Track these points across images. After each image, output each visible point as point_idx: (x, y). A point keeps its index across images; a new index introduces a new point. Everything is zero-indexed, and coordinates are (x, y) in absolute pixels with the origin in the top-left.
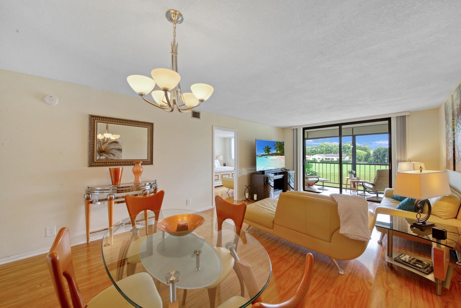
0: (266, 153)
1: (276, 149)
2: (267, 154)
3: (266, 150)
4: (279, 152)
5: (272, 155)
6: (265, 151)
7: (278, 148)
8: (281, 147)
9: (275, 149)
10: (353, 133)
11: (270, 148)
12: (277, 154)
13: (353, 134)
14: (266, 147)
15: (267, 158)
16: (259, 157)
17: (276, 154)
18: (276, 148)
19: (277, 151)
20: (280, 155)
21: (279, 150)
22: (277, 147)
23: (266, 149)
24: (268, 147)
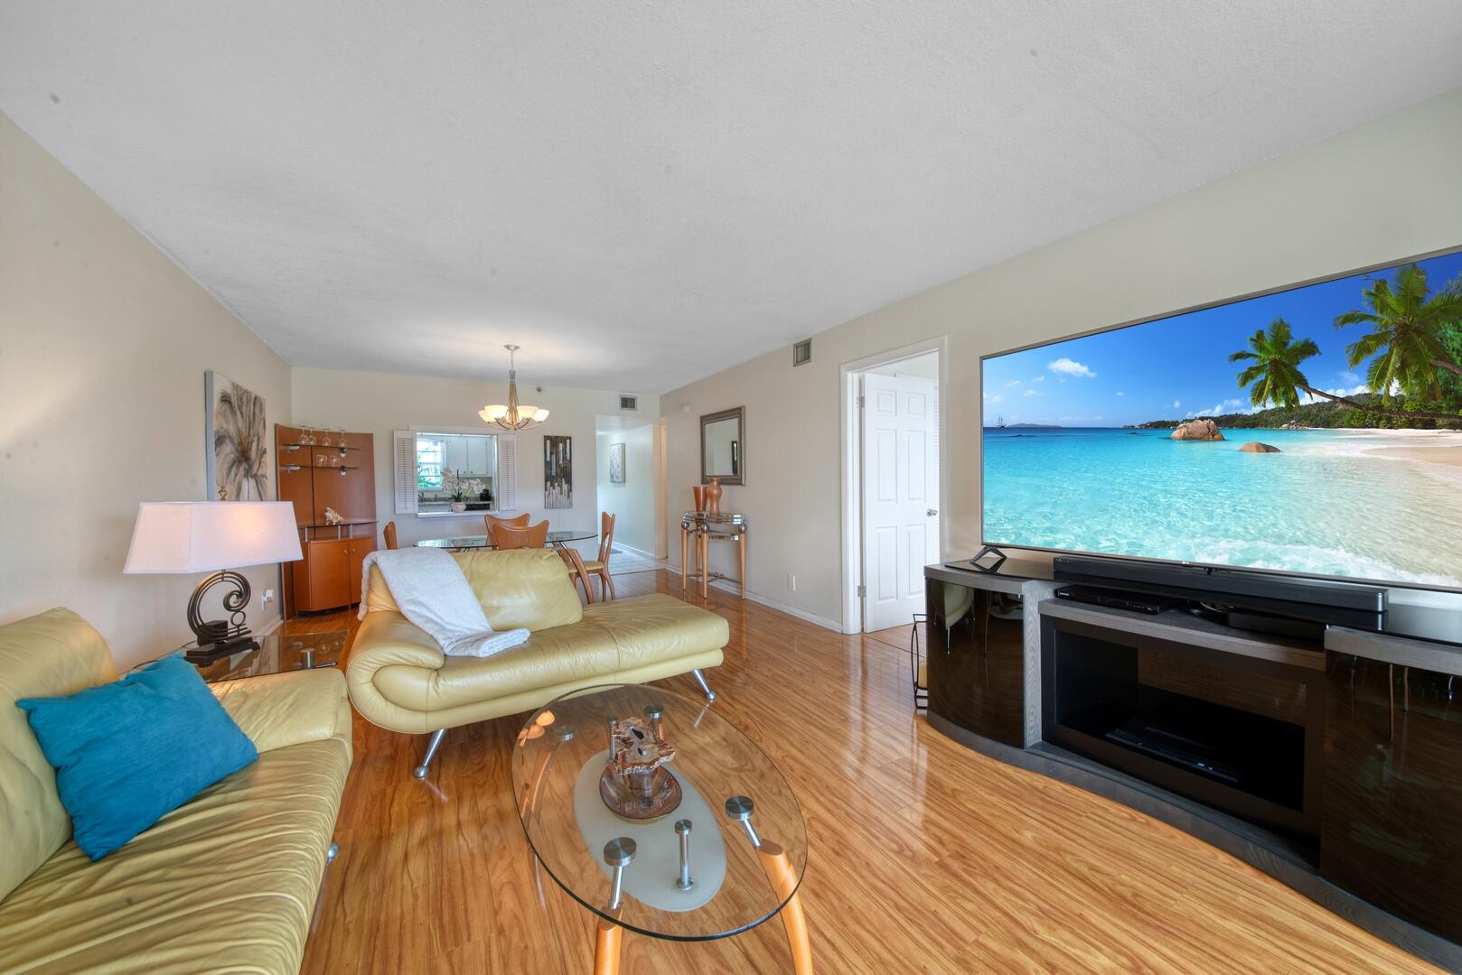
0: (1258, 396)
1: (1367, 361)
2: (1270, 405)
3: (1259, 369)
4: (1395, 388)
5: (1326, 418)
6: (1247, 377)
7: (1382, 350)
8: (1419, 332)
9: (1356, 360)
11: (1309, 349)
12: (1380, 408)
14: (1260, 335)
15: (1268, 449)
16: (1189, 438)
17: (1370, 413)
18: (1362, 350)
19: (1379, 377)
20: (1411, 425)
21: (1401, 373)
22: (1380, 339)
23: (1265, 358)
24: (1281, 341)
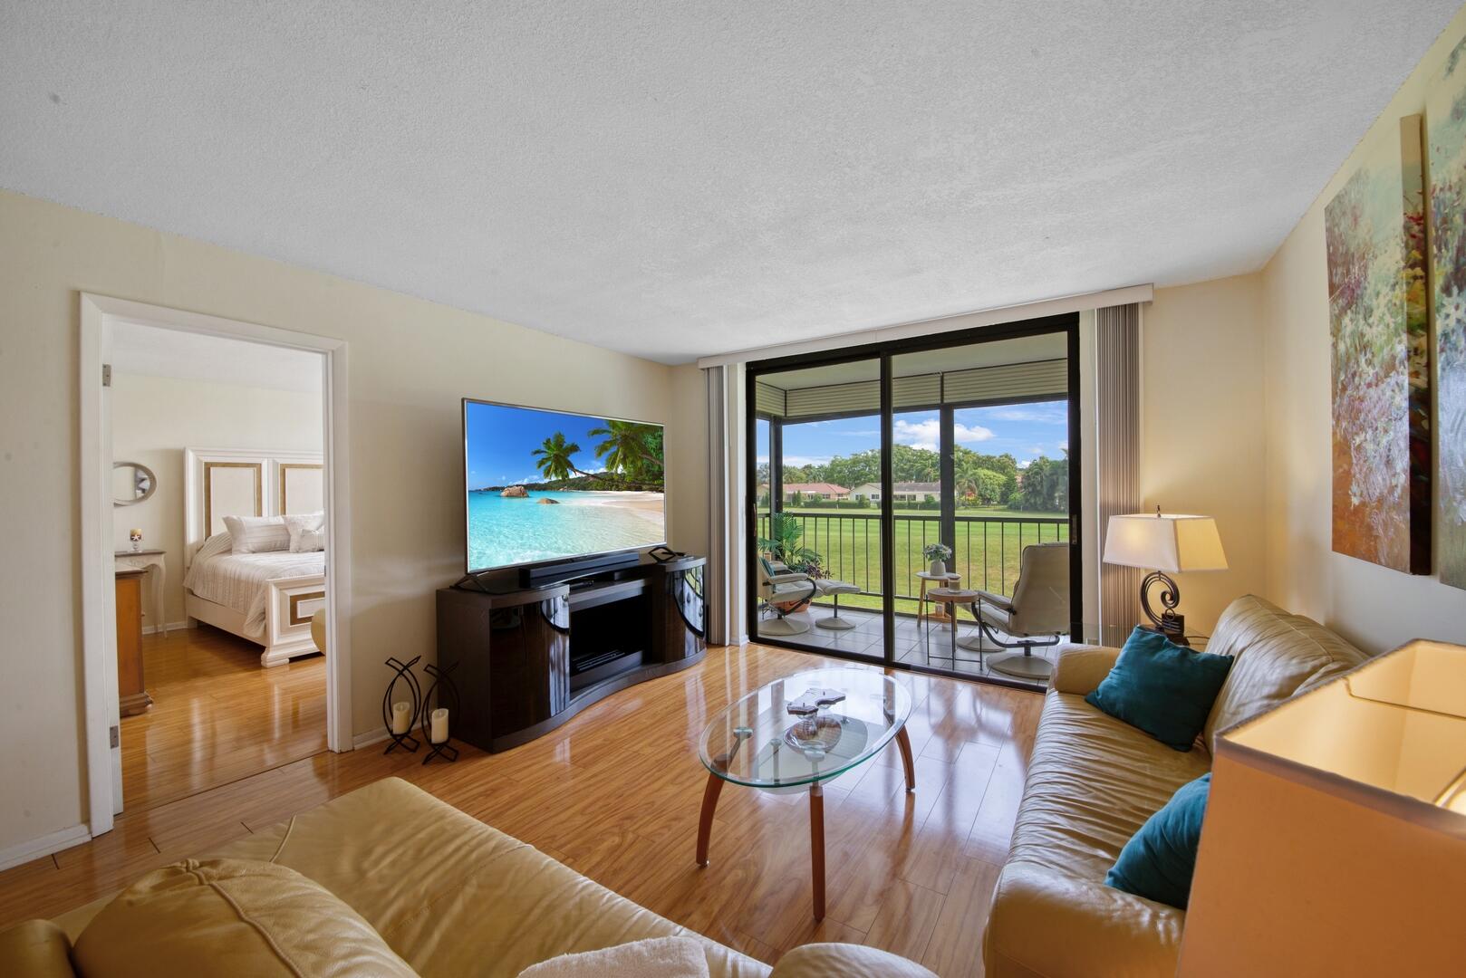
0: (547, 473)
1: (605, 455)
2: (554, 478)
3: (547, 459)
4: (620, 469)
5: (584, 485)
6: (541, 463)
7: (613, 449)
8: (633, 439)
9: (600, 454)
10: (942, 395)
11: (574, 448)
12: (612, 480)
13: (942, 399)
14: (548, 441)
15: (553, 502)
16: (510, 496)
17: (606, 483)
18: (603, 449)
19: (612, 463)
20: (629, 489)
21: (624, 461)
22: (612, 443)
23: (551, 453)
24: (559, 444)
